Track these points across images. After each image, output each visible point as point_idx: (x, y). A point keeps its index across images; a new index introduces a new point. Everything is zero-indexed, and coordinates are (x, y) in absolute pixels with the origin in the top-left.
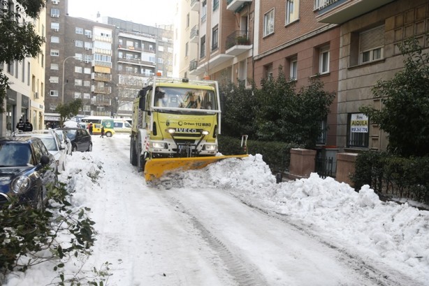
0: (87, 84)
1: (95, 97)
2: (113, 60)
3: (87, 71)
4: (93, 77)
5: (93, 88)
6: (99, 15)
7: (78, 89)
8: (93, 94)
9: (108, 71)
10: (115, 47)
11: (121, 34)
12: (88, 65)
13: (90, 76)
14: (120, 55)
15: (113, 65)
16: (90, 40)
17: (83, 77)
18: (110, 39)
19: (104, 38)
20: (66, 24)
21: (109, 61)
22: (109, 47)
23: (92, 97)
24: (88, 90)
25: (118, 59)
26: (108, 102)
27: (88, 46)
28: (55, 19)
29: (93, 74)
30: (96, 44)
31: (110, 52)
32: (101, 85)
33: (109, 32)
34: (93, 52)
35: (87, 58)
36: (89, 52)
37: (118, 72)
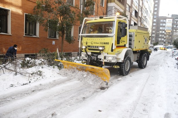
0: (163, 36)
1: (165, 40)
2: (172, 28)
3: (163, 32)
4: (165, 34)
5: (165, 37)
6: (169, 15)
7: (160, 38)
8: (165, 39)
9: (170, 32)
10: (173, 24)
11: (176, 20)
12: (164, 30)
13: (164, 33)
14: (175, 26)
15: (172, 30)
16: (165, 23)
17: (162, 34)
18: (172, 22)
19: (170, 22)
20: (158, 19)
21: (171, 28)
22: (171, 24)
23: (164, 39)
24: (163, 38)
25: (174, 28)
26: (169, 41)
27: (164, 25)
28: (155, 19)
29: (165, 33)
30: (167, 24)
31: (171, 26)
32: (167, 36)
33: (172, 20)
34: (166, 26)
35: (164, 28)
36: (164, 27)
37: (174, 32)
